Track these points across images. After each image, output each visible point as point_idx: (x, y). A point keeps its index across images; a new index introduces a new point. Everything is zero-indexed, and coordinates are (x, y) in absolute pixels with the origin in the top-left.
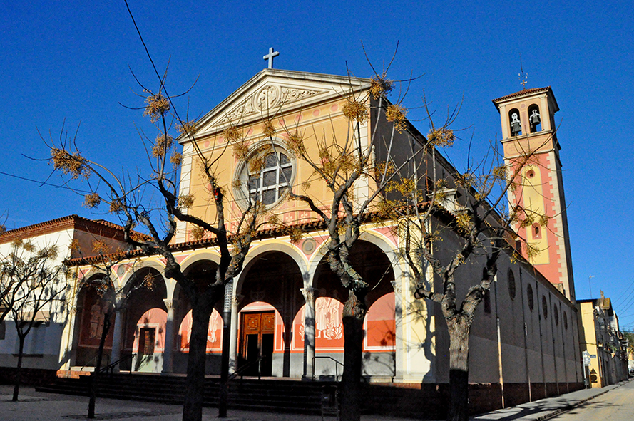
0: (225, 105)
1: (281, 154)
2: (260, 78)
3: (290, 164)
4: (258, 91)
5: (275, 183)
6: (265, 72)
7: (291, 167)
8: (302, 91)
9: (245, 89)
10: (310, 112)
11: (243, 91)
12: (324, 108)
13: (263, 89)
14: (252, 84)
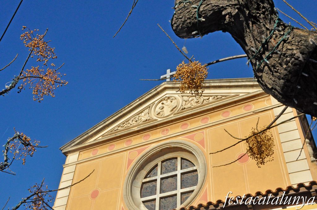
0: (120, 115)
1: (182, 159)
2: (158, 90)
3: (195, 168)
4: (156, 102)
5: (176, 189)
6: (164, 85)
7: (196, 171)
8: (207, 98)
9: (142, 100)
10: (219, 114)
11: (140, 102)
12: (234, 110)
13: (162, 101)
14: (150, 95)
